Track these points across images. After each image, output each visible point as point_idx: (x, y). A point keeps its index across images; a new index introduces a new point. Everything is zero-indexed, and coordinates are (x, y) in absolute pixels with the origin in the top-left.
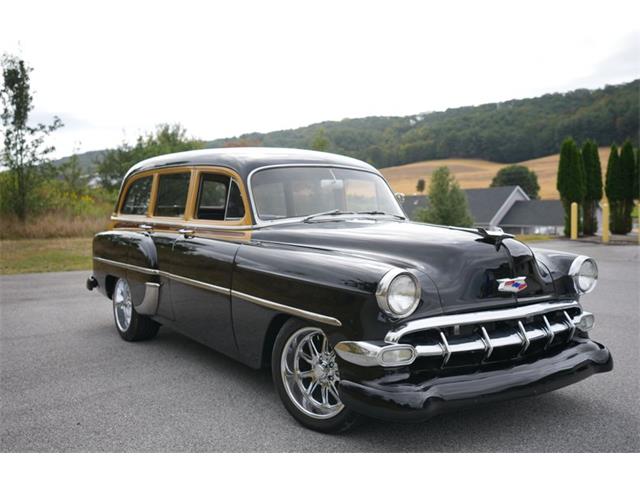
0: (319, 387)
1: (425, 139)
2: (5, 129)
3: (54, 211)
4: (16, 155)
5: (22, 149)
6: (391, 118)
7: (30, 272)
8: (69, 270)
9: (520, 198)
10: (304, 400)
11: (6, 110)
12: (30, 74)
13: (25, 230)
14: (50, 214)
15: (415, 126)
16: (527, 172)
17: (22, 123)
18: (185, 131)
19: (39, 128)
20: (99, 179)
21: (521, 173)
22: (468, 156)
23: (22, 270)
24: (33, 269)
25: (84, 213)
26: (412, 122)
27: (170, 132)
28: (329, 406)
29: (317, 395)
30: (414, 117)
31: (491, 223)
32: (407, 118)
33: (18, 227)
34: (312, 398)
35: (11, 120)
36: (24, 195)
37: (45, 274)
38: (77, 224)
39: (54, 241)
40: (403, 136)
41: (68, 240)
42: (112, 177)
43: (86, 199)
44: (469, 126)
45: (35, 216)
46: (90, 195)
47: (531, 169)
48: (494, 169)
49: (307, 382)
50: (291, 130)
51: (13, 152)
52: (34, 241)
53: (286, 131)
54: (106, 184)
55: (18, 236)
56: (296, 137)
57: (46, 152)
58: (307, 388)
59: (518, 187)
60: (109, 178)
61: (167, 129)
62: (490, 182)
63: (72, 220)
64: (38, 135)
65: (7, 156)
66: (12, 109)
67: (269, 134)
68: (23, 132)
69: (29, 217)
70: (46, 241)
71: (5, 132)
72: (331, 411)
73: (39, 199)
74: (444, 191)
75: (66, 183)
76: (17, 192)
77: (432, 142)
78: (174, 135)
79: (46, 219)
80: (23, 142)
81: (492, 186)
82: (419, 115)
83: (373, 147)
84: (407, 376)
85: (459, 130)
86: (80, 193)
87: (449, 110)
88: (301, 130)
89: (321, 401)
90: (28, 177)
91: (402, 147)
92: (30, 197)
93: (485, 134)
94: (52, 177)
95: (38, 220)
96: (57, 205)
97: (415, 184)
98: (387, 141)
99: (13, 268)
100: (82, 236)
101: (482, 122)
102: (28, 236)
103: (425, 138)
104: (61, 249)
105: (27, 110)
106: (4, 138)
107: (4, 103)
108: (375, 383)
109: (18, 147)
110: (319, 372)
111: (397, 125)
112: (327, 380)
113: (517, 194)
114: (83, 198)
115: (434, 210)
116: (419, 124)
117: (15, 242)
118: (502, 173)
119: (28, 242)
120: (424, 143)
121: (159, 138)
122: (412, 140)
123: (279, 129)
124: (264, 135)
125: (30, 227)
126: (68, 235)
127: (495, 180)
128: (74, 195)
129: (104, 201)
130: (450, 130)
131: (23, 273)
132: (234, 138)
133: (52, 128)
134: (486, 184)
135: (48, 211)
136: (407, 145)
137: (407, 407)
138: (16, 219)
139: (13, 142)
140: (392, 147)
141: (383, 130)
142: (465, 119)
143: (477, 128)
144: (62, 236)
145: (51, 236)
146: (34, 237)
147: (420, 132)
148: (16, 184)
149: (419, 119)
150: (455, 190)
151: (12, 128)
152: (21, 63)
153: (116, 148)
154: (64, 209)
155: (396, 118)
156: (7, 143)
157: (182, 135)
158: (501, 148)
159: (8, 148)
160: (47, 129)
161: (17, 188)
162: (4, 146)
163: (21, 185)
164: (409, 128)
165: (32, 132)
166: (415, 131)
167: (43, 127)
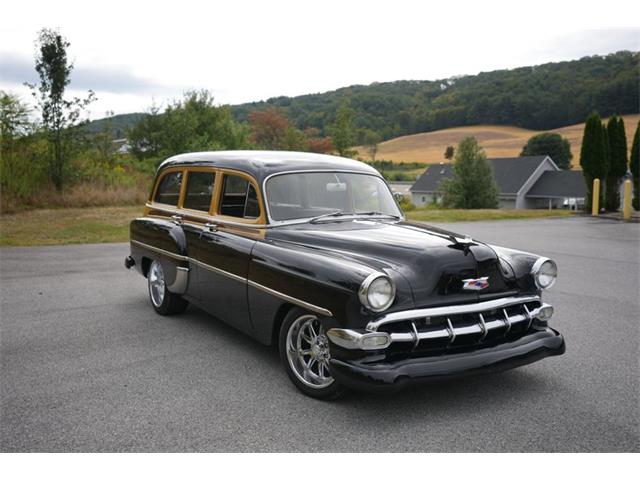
0: (316, 363)
1: (455, 105)
2: (43, 102)
3: (88, 181)
5: (58, 122)
6: (421, 82)
7: (70, 243)
8: (104, 242)
9: (549, 168)
10: (305, 372)
12: (67, 50)
13: (62, 200)
14: (85, 184)
15: (445, 91)
16: (560, 141)
17: (59, 97)
18: (212, 99)
19: (74, 101)
20: (130, 147)
21: (553, 141)
22: (499, 122)
23: (63, 241)
24: (72, 240)
25: (116, 183)
26: (443, 87)
27: (197, 100)
28: (324, 378)
29: (315, 369)
30: (444, 82)
31: (518, 193)
32: (438, 83)
33: (55, 196)
34: (311, 372)
35: (49, 93)
36: (61, 165)
37: (84, 245)
38: (110, 192)
39: (89, 210)
40: (434, 101)
41: (102, 210)
42: (142, 145)
43: (118, 169)
44: (501, 91)
45: (71, 186)
46: (121, 164)
47: (563, 137)
48: (526, 136)
49: (307, 358)
50: (319, 94)
51: (51, 124)
52: (71, 210)
53: (314, 95)
54: (135, 152)
55: (56, 205)
56: (323, 102)
58: (307, 362)
59: (548, 157)
60: (139, 146)
61: (194, 97)
62: (521, 150)
63: (105, 189)
64: (74, 108)
65: (46, 127)
66: (49, 82)
67: (296, 98)
68: (60, 105)
69: (66, 186)
70: (82, 210)
71: (44, 105)
72: (325, 382)
73: (75, 169)
74: (470, 162)
75: (98, 152)
76: (54, 164)
77: (461, 107)
78: (202, 103)
79: (81, 188)
81: (522, 155)
82: (450, 80)
83: (401, 112)
84: (383, 357)
85: (491, 95)
86: (112, 163)
87: (482, 73)
88: (329, 93)
89: (318, 374)
90: (65, 148)
91: (432, 112)
92: (65, 167)
93: (519, 99)
94: (87, 149)
95: (73, 189)
96: (90, 176)
97: (444, 151)
98: (416, 106)
99: (55, 238)
100: (114, 205)
101: (516, 86)
102: (65, 205)
103: (456, 103)
104: (97, 219)
105: (64, 84)
106: (43, 111)
107: (42, 76)
108: (358, 363)
109: (56, 120)
110: (316, 351)
111: (427, 89)
112: (322, 358)
113: (546, 164)
114: (115, 169)
115: (459, 181)
116: (450, 88)
117: (53, 211)
118: (534, 141)
119: (65, 211)
120: (456, 108)
121: (187, 106)
122: (442, 106)
123: (307, 93)
124: (291, 99)
125: (67, 197)
126: (102, 205)
127: (525, 148)
128: (107, 165)
129: (134, 170)
130: (481, 95)
131: (64, 244)
132: (262, 102)
133: (86, 102)
134: (516, 153)
135: (82, 180)
136: (437, 110)
137: (382, 382)
138: (54, 188)
139: (51, 115)
140: (421, 113)
141: (413, 95)
142: (498, 84)
143: (510, 93)
144: (96, 205)
145: (86, 205)
146: (71, 206)
147: (450, 97)
148: (53, 155)
149: (450, 83)
150: (481, 161)
151: (50, 100)
152: (59, 38)
154: (97, 178)
155: (427, 82)
156: (45, 116)
157: (210, 103)
158: (535, 115)
159: (46, 121)
160: (82, 102)
161: (54, 159)
162: (42, 119)
163: (58, 156)
164: (438, 93)
165: (69, 105)
166: (446, 95)
167: (78, 101)
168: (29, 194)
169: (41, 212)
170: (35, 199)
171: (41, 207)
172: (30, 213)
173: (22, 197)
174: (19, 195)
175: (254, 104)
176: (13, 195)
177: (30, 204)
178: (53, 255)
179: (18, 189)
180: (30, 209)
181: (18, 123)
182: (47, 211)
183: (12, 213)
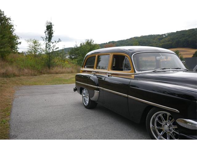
1: (168, 42)
2: (46, 42)
3: (57, 66)
4: (48, 50)
5: (50, 48)
6: (157, 35)
7: (53, 84)
8: (63, 84)
11: (46, 37)
12: (53, 27)
13: (50, 72)
14: (57, 67)
15: (165, 38)
17: (50, 40)
18: (93, 41)
19: (54, 42)
20: (69, 56)
23: (51, 84)
24: (54, 83)
25: (66, 66)
26: (164, 36)
27: (89, 42)
30: (165, 35)
31: (194, 69)
32: (162, 35)
33: (48, 71)
35: (47, 40)
36: (50, 61)
37: (57, 85)
38: (64, 70)
39: (58, 75)
40: (161, 41)
41: (62, 75)
42: (73, 56)
43: (66, 62)
44: (184, 37)
45: (53, 67)
50: (124, 40)
51: (47, 49)
52: (53, 75)
53: (123, 40)
54: (71, 58)
55: (49, 73)
56: (126, 42)
57: (56, 49)
60: (72, 56)
61: (88, 41)
62: (192, 55)
63: (62, 68)
64: (54, 44)
65: (46, 50)
66: (48, 36)
67: (117, 41)
68: (50, 43)
69: (51, 68)
70: (56, 75)
71: (46, 43)
73: (54, 62)
75: (60, 58)
76: (48, 61)
77: (171, 42)
78: (90, 42)
79: (55, 68)
80: (50, 46)
81: (193, 57)
85: (181, 38)
86: (64, 61)
87: (177, 31)
88: (127, 40)
90: (51, 56)
93: (190, 39)
94: (58, 56)
95: (53, 68)
96: (58, 64)
98: (155, 42)
99: (48, 83)
100: (65, 73)
101: (189, 35)
102: (51, 73)
103: (169, 41)
104: (60, 77)
105: (52, 37)
106: (45, 45)
109: (49, 47)
111: (159, 37)
116: (166, 37)
117: (48, 75)
119: (51, 75)
121: (86, 44)
122: (164, 42)
124: (116, 42)
125: (52, 71)
126: (62, 73)
127: (194, 55)
128: (63, 61)
129: (71, 63)
130: (177, 38)
131: (51, 85)
132: (107, 43)
133: (58, 42)
134: (191, 56)
135: (56, 66)
136: (162, 44)
138: (48, 68)
139: (48, 46)
142: (183, 34)
143: (187, 37)
144: (60, 73)
145: (57, 73)
146: (53, 74)
147: (167, 39)
148: (48, 58)
149: (166, 35)
151: (48, 42)
152: (51, 23)
153: (74, 47)
154: (60, 65)
155: (159, 35)
156: (46, 46)
157: (93, 43)
159: (46, 48)
160: (57, 42)
161: (48, 59)
162: (45, 47)
163: (49, 58)
164: (163, 38)
165: (53, 43)
166: (165, 39)
167: (56, 42)
168: (41, 70)
169: (44, 75)
170: (43, 72)
171: (44, 74)
172: (41, 75)
173: (39, 71)
174: (38, 70)
175: (104, 44)
176: (36, 70)
177: (41, 73)
178: (49, 88)
179: (38, 68)
180: (41, 74)
181: (38, 49)
182: (46, 75)
183: (36, 75)
